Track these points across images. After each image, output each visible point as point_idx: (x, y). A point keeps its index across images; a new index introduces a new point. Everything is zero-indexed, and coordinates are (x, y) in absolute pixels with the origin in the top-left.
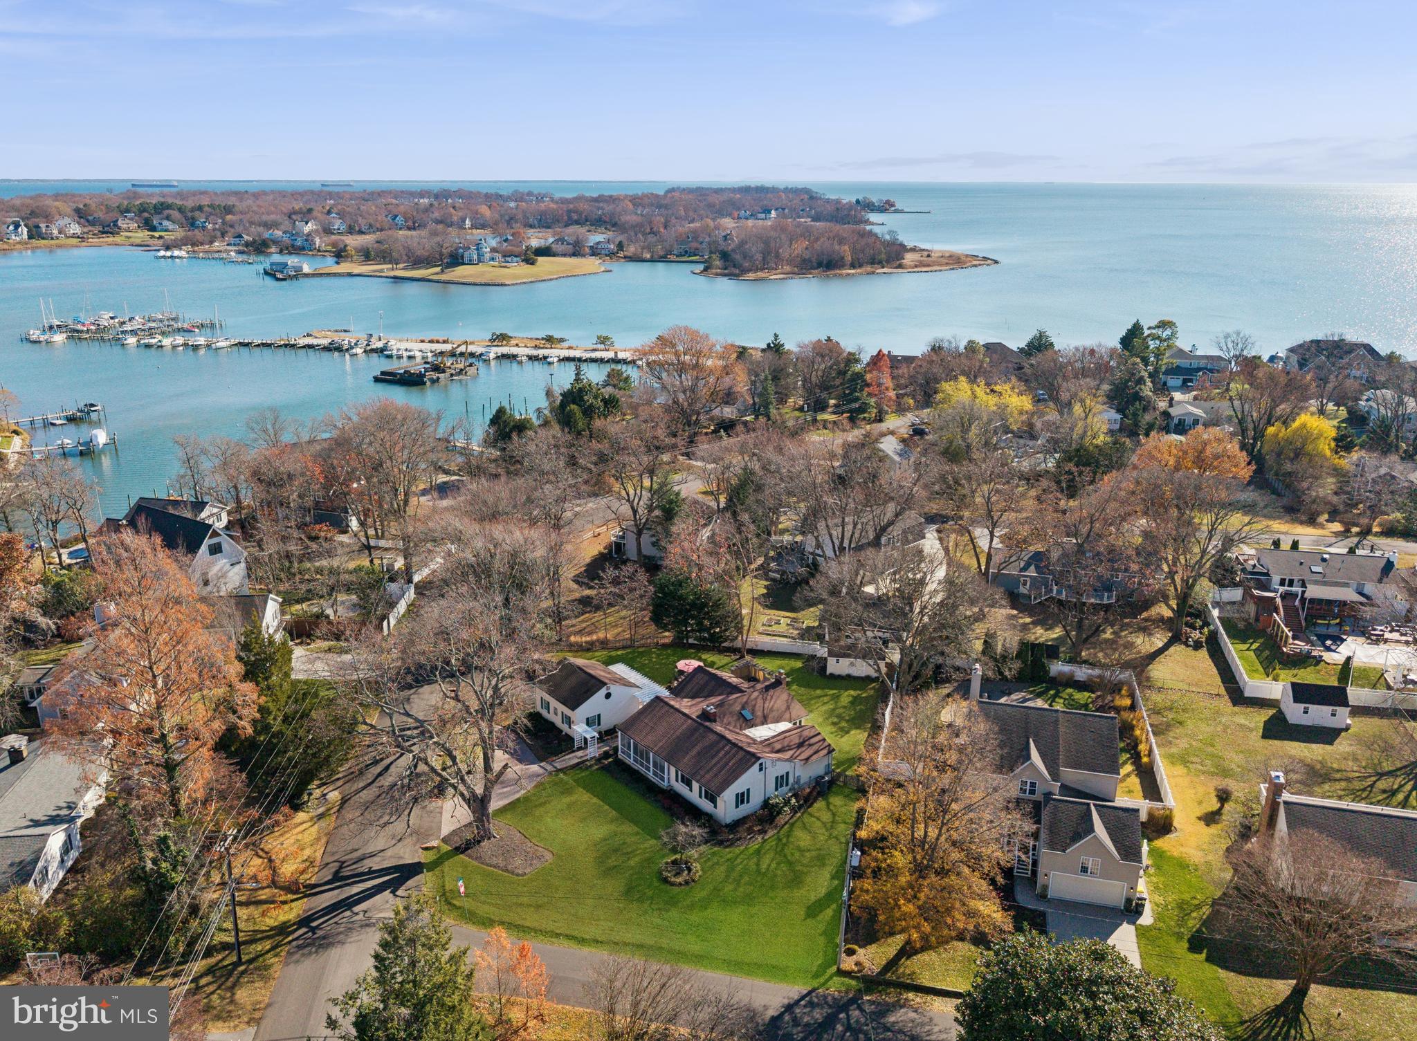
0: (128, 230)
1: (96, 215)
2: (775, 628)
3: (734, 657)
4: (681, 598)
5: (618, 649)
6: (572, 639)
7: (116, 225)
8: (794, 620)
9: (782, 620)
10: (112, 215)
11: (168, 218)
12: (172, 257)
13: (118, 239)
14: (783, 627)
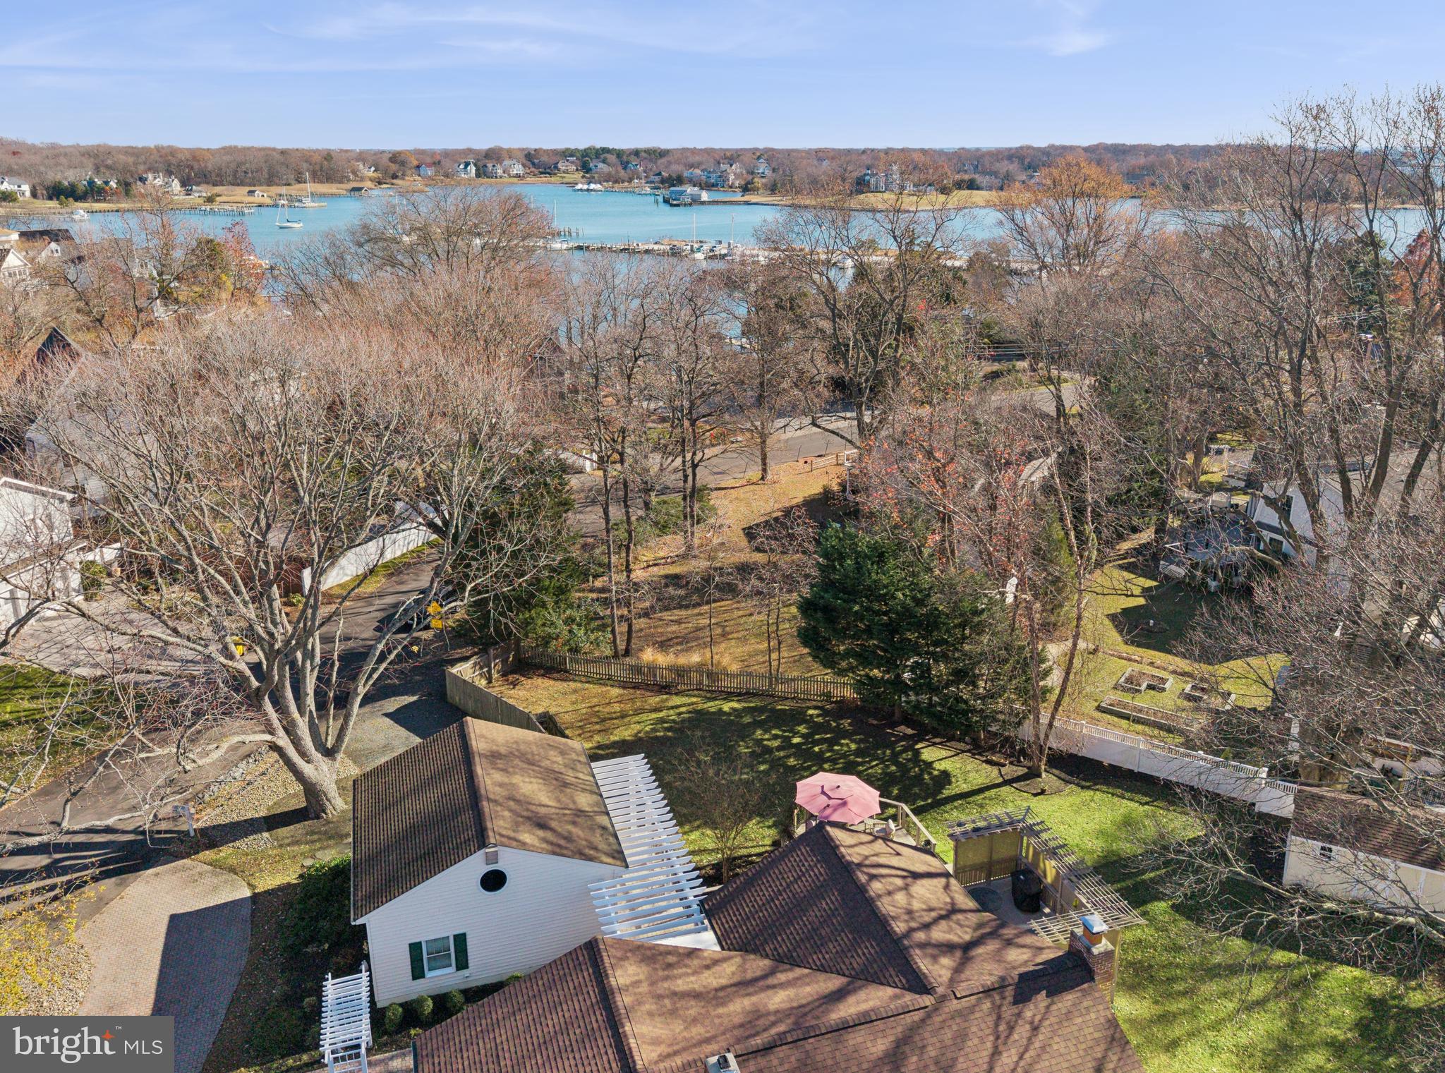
0: (566, 172)
1: (542, 159)
2: (1144, 701)
3: (1010, 771)
4: (873, 593)
5: (729, 696)
6: (649, 655)
7: (556, 167)
8: (1205, 687)
9: (1171, 683)
10: (555, 159)
11: (604, 161)
12: (588, 190)
13: (553, 179)
14: (1169, 700)
